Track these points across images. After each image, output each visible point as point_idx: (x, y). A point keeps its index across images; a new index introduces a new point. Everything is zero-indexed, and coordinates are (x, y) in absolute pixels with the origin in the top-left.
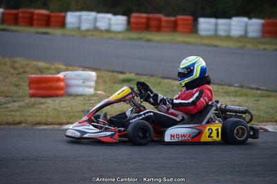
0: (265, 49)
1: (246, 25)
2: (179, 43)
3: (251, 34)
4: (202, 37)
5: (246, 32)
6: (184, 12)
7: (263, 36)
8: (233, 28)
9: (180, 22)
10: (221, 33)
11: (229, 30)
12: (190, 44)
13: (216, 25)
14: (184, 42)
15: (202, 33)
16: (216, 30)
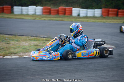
0: (44, 20)
1: (35, 10)
2: (5, 18)
3: (37, 13)
4: (16, 15)
5: (35, 12)
6: (6, 4)
7: (43, 14)
8: (29, 10)
9: (5, 8)
10: (24, 13)
11: (28, 12)
12: (11, 18)
13: (22, 9)
14: (8, 17)
15: (15, 13)
16: (22, 12)
